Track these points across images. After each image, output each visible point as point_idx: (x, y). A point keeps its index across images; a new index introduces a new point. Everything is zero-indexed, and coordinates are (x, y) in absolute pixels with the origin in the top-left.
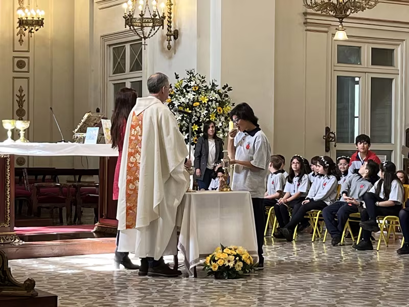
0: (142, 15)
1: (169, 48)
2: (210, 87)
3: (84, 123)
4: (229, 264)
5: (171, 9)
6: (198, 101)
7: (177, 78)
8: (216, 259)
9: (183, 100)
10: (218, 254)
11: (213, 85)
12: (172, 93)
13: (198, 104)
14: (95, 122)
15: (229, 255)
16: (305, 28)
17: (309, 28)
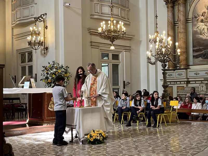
0: (35, 41)
1: (44, 53)
2: (61, 67)
3: (23, 80)
4: (98, 138)
5: (45, 40)
6: (57, 72)
7: (49, 63)
8: (92, 136)
9: (52, 72)
10: (92, 134)
11: (62, 66)
12: (47, 69)
13: (57, 73)
14: (27, 79)
15: (97, 134)
16: (91, 47)
17: (92, 47)
